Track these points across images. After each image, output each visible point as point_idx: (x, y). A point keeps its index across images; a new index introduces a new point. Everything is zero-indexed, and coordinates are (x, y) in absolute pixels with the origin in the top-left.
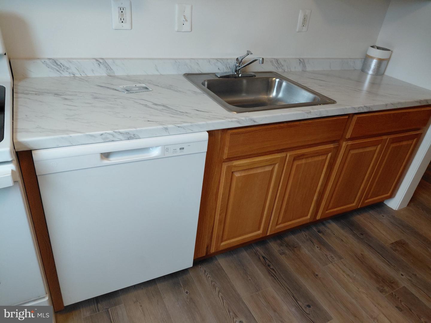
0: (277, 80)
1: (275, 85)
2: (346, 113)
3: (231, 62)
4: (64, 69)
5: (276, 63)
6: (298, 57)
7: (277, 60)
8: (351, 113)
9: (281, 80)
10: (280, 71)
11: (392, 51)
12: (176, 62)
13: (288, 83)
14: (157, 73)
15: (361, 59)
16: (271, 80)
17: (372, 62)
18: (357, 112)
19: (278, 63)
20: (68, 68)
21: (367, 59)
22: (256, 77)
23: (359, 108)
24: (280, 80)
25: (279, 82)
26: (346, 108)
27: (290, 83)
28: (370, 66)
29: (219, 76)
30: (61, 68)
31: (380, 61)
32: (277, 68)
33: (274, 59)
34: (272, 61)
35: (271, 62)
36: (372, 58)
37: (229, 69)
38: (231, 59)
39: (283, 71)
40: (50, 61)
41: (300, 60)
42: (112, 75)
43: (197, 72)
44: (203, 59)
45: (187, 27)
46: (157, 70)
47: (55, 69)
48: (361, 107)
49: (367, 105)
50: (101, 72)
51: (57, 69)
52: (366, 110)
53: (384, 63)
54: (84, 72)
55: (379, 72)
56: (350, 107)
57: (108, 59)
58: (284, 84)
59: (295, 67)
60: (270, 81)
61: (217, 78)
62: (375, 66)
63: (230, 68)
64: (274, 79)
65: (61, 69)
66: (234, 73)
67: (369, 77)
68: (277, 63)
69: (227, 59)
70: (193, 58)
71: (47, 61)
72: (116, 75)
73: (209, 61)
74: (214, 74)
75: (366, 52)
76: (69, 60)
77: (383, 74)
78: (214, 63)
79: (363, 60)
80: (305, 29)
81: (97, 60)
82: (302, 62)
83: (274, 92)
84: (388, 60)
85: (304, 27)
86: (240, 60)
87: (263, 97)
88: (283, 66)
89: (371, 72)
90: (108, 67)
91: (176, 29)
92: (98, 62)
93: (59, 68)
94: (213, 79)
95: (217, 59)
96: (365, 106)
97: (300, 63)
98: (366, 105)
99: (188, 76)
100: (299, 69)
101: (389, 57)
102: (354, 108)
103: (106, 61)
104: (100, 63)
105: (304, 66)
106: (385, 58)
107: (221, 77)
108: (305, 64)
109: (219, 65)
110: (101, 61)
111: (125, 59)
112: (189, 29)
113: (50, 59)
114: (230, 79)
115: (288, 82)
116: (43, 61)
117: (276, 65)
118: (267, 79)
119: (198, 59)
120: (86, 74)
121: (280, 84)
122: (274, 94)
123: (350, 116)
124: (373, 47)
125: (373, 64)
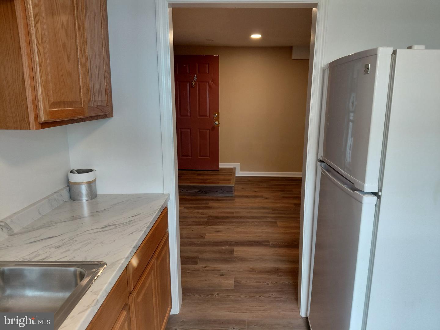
11: (95, 171)
15: (65, 187)
17: (81, 188)
18: (130, 259)
21: (72, 187)
23: (130, 254)
31: (89, 185)
36: (80, 184)
48: (131, 251)
52: (135, 251)
56: (124, 259)
82: (3, 225)
84: (94, 181)
89: (85, 198)
96: (133, 248)
97: (2, 228)
100: (5, 235)
101: (94, 177)
102: (128, 257)
105: (9, 229)
106: (91, 180)
108: (9, 226)
124: (72, 172)
125: (84, 189)
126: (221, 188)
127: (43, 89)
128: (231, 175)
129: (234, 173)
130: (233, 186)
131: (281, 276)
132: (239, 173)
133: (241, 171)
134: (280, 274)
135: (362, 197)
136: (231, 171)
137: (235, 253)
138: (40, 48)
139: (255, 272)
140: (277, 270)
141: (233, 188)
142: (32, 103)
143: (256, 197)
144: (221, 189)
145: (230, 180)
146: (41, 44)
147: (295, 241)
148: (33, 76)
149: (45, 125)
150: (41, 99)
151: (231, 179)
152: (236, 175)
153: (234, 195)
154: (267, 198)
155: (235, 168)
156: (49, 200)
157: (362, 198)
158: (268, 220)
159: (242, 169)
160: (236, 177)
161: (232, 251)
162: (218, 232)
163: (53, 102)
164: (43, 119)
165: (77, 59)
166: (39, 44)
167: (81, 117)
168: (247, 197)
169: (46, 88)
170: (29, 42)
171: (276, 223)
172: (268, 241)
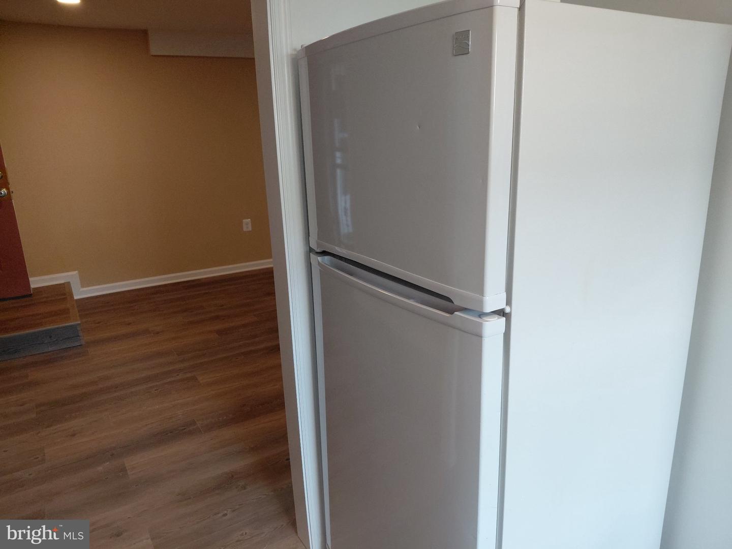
126: (49, 333)
128: (65, 299)
129: (71, 295)
130: (78, 324)
131: (244, 488)
132: (80, 293)
133: (83, 286)
134: (242, 483)
135: (482, 323)
136: (62, 292)
137: (132, 473)
139: (190, 498)
140: (233, 476)
141: (79, 329)
143: (134, 335)
144: (51, 337)
145: (66, 311)
147: (244, 405)
151: (68, 309)
152: (76, 297)
153: (83, 342)
154: (158, 333)
155: (69, 282)
157: (480, 326)
158: (178, 378)
159: (85, 283)
160: (77, 300)
161: (123, 470)
162: (73, 435)
168: (116, 339)
171: (194, 378)
172: (193, 423)
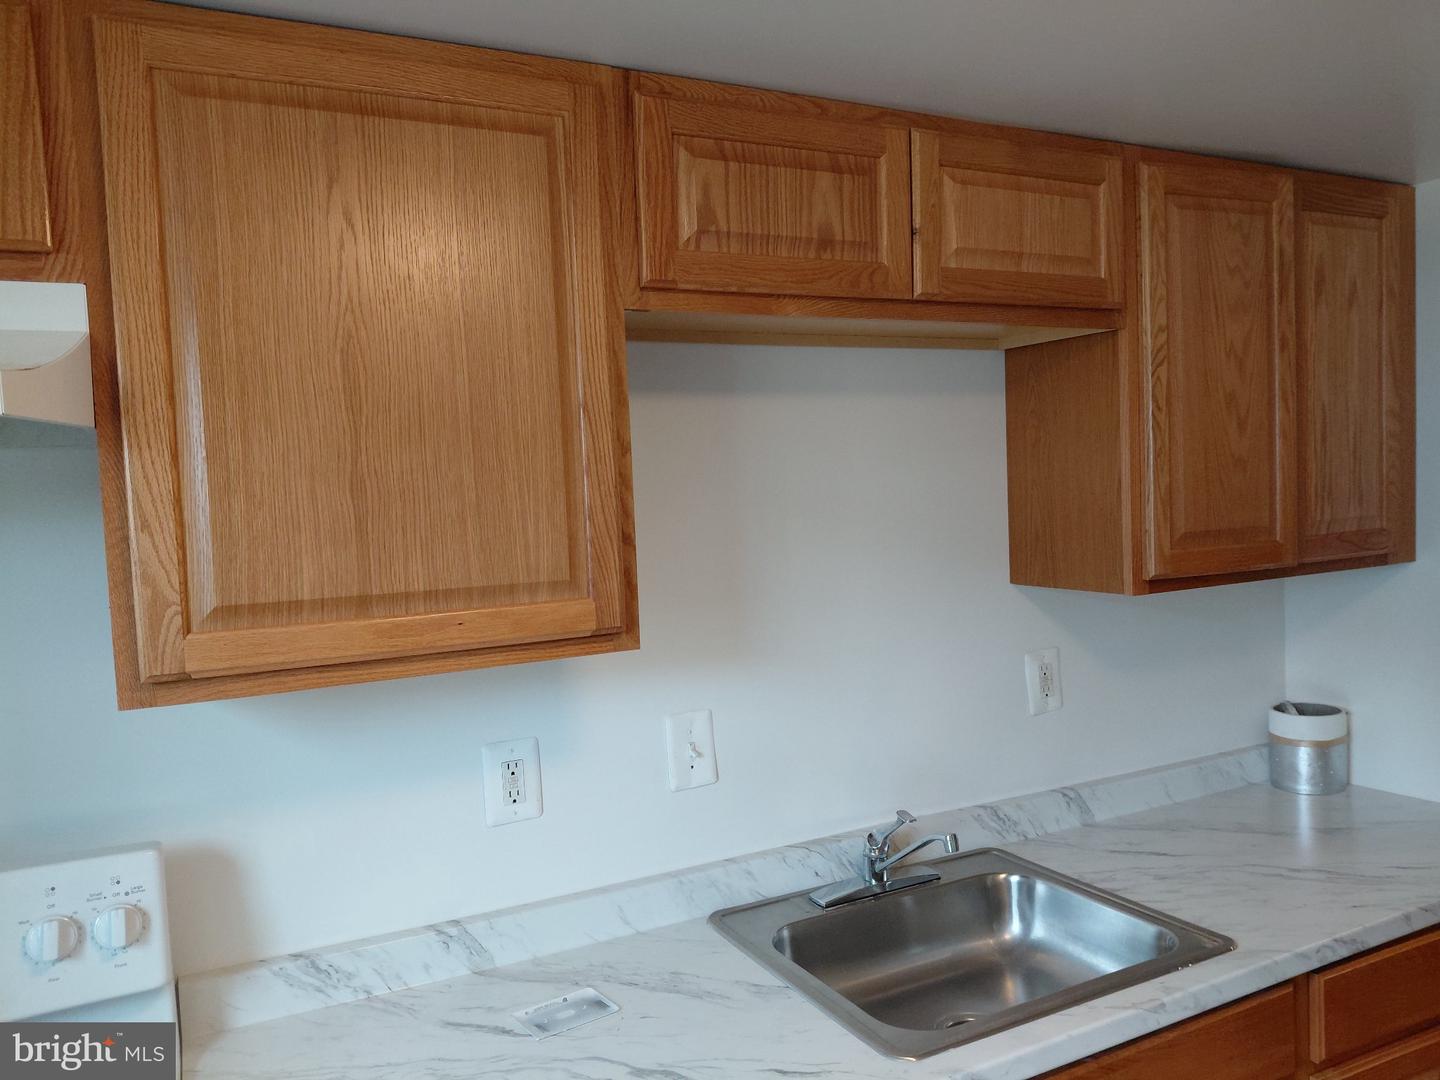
0: (1015, 879)
1: (1010, 897)
2: (1281, 978)
3: (851, 846)
4: (338, 981)
5: (993, 820)
6: (1056, 786)
7: (993, 810)
8: (1301, 972)
9: (1027, 877)
10: (1009, 842)
11: (1347, 713)
12: (681, 882)
13: (1052, 888)
14: (623, 931)
15: (1257, 747)
16: (993, 879)
17: (1295, 755)
18: (1316, 965)
19: (998, 816)
20: (350, 976)
21: (1276, 749)
22: (942, 882)
23: (1318, 951)
24: (1022, 876)
25: (1020, 884)
26: (1276, 963)
27: (1057, 887)
28: (1293, 770)
29: (823, 903)
30: (330, 979)
31: (1322, 750)
32: (1000, 834)
33: (983, 807)
34: (979, 815)
35: (978, 818)
36: (1294, 744)
37: (849, 868)
38: (849, 835)
39: (1022, 838)
40: (299, 962)
41: (1065, 795)
42: (487, 967)
43: (750, 899)
44: (763, 854)
45: (703, 771)
46: (628, 923)
47: (311, 985)
48: (1325, 946)
49: (1344, 933)
50: (454, 966)
51: (318, 983)
52: (1344, 953)
53: (1337, 753)
54: (399, 977)
55: (1332, 779)
56: (1287, 955)
57: (474, 918)
58: (1041, 888)
59: (1058, 821)
60: (989, 882)
61: (818, 912)
62: (1309, 765)
63: (851, 864)
64: (1003, 876)
65: (328, 981)
66: (868, 884)
67: (1304, 805)
68: (995, 818)
69: (837, 838)
70: (730, 855)
71: (290, 967)
72: (498, 965)
73: (781, 854)
74: (805, 895)
75: (1267, 726)
76: (354, 947)
77: (1348, 783)
78: (800, 861)
79: (1265, 751)
80: (1053, 702)
81: (440, 932)
82: (1071, 796)
83: (1011, 918)
84: (1346, 740)
85: (1049, 698)
86: (880, 839)
87: (981, 945)
88: (1016, 824)
89: (1304, 787)
90: (474, 948)
91: (673, 784)
92: (443, 937)
93: (324, 982)
94: (805, 917)
95: (806, 846)
96: (1336, 940)
97: (1068, 803)
98: (1337, 936)
99: (725, 919)
100: (1072, 820)
101: (1345, 729)
102: (1304, 956)
103: (469, 927)
104: (448, 940)
105: (1084, 809)
106: (1332, 738)
107: (830, 905)
108: (1084, 802)
109: (817, 861)
110: (453, 931)
111: (526, 907)
112: (709, 776)
113: (296, 956)
114: (859, 905)
115: (1052, 885)
116: (276, 968)
117: (993, 824)
118: (980, 879)
119: (747, 858)
120: (405, 984)
121: (1028, 893)
122: (1015, 928)
123: (1298, 985)
124: (1280, 708)
125: (1304, 759)
127: (1159, 506)
138: (1162, 417)
142: (1130, 536)
146: (1164, 408)
148: (1138, 478)
149: (1157, 585)
150: (1152, 529)
156: (1201, 768)
163: (1186, 533)
164: (1152, 570)
165: (1271, 419)
166: (1159, 409)
167: (1271, 566)
169: (1167, 501)
170: (1137, 409)
